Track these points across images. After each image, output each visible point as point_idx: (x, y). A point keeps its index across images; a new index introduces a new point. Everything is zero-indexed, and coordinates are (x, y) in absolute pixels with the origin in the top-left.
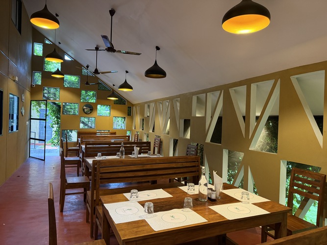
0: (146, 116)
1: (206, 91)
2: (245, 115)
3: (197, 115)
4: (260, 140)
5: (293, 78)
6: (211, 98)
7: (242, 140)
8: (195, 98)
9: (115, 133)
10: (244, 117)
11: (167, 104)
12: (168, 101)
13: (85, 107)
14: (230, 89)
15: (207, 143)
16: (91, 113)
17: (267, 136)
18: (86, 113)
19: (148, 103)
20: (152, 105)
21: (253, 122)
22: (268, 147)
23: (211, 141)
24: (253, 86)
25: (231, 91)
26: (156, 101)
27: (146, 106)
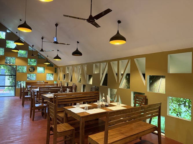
0: (66, 73)
1: (100, 62)
2: (117, 73)
3: (95, 73)
4: (123, 84)
5: (135, 60)
6: (102, 65)
7: (116, 84)
8: (94, 65)
9: (47, 83)
10: (117, 74)
11: (79, 67)
12: (80, 66)
13: (30, 68)
14: (111, 62)
15: (101, 86)
16: (33, 71)
17: (126, 82)
18: (31, 72)
19: (68, 66)
20: (71, 68)
21: (120, 76)
22: (127, 87)
23: (102, 85)
24: (120, 61)
25: (111, 63)
26: (73, 66)
27: (66, 68)
